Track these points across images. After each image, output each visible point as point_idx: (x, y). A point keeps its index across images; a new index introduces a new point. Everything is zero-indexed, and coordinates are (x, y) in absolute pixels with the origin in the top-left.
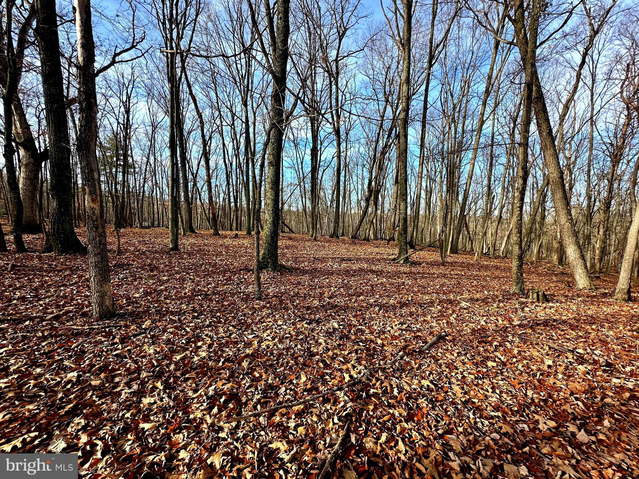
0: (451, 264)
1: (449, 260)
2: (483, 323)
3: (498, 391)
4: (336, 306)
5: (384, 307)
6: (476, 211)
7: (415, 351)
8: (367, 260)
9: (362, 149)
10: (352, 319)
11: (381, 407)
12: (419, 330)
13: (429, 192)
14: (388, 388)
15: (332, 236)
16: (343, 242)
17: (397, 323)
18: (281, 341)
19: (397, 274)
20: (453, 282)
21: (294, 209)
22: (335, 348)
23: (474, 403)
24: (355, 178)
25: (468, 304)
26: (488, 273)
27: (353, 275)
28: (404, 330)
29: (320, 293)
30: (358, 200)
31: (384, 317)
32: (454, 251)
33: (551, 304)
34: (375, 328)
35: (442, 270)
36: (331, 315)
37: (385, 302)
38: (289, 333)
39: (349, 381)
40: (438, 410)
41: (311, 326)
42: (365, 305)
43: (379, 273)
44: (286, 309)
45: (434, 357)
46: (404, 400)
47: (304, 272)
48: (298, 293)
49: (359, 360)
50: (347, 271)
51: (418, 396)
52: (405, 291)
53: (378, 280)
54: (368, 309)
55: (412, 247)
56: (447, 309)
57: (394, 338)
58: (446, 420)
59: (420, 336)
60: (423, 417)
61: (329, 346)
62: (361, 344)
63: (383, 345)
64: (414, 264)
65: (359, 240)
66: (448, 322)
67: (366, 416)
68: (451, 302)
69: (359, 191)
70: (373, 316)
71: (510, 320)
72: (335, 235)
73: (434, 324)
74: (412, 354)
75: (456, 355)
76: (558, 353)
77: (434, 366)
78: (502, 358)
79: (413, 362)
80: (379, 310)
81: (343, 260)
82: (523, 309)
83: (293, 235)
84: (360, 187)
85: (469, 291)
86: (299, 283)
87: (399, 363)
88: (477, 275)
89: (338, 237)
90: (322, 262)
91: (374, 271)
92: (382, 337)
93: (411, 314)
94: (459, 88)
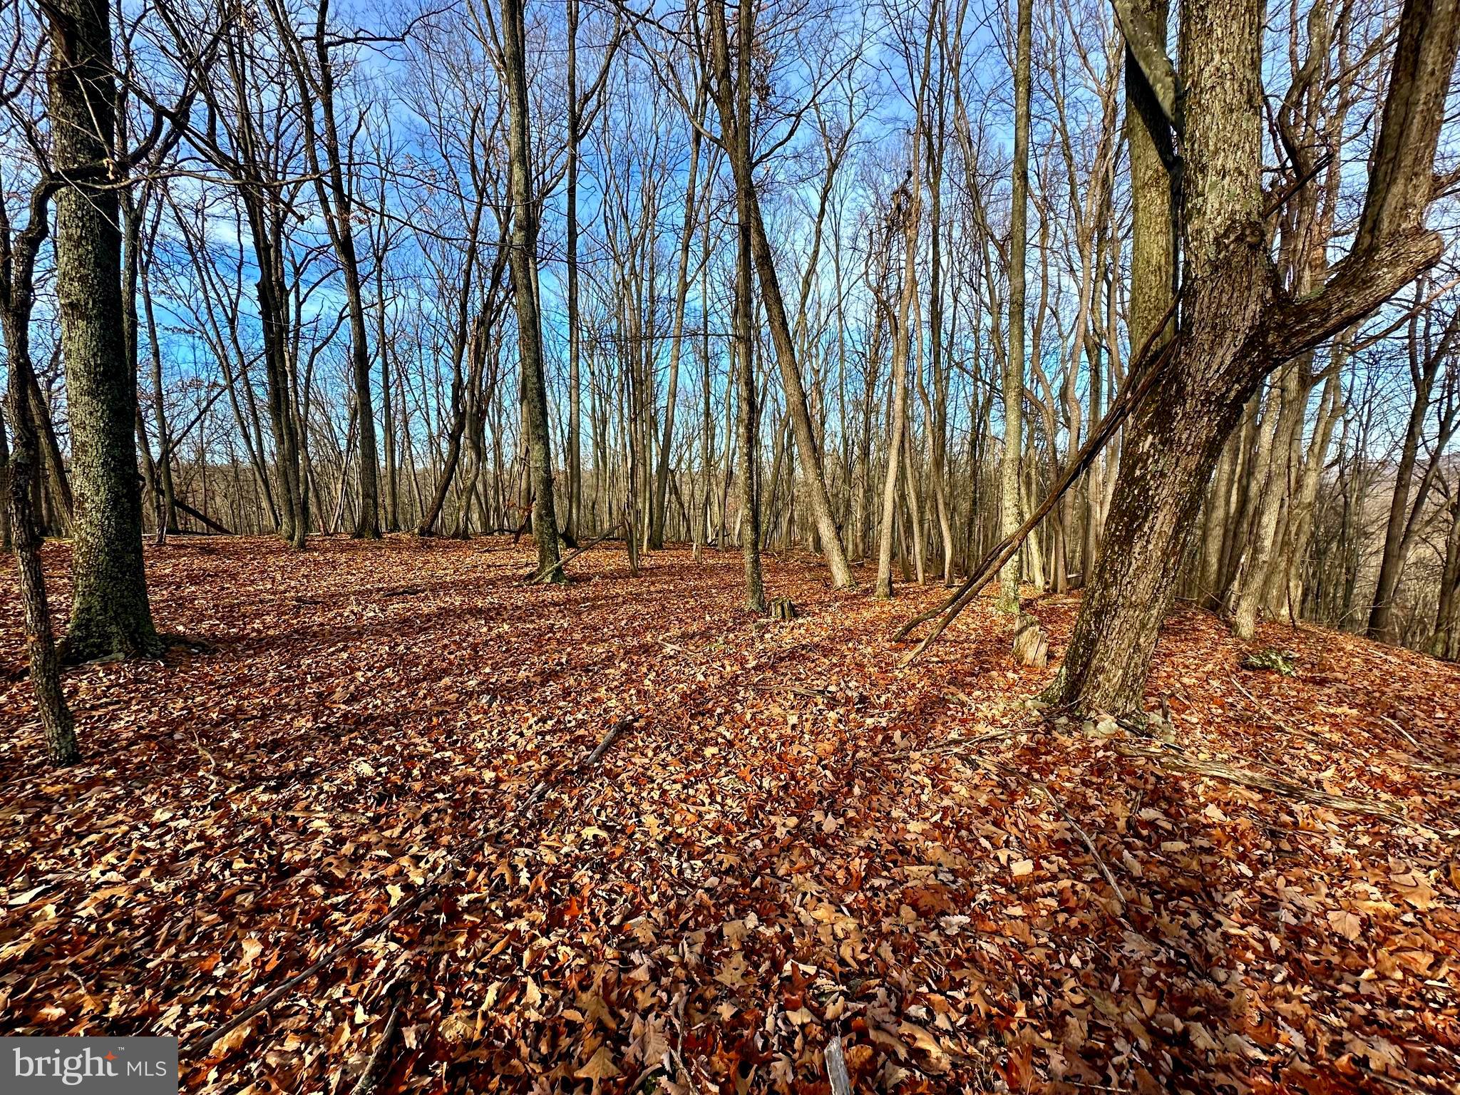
0: (651, 571)
1: (646, 563)
2: (700, 677)
3: (719, 799)
4: (371, 718)
5: (503, 692)
6: (691, 462)
7: (572, 773)
8: (462, 586)
9: (428, 306)
10: (417, 741)
11: (488, 927)
12: (582, 723)
13: (601, 422)
14: (507, 876)
15: (358, 535)
16: (396, 545)
17: (531, 721)
18: (162, 872)
19: (538, 609)
20: (654, 606)
21: (219, 459)
22: (363, 830)
23: (680, 835)
24: (415, 380)
25: (677, 647)
26: (715, 581)
27: (423, 630)
28: (549, 732)
29: (319, 695)
30: (430, 436)
31: (504, 713)
32: (656, 544)
33: (800, 621)
34: (480, 745)
35: (632, 587)
36: (352, 746)
37: (505, 679)
38: (201, 837)
39: (401, 901)
40: (615, 879)
41: (285, 794)
42: (453, 697)
43: (492, 614)
44: (190, 767)
45: (608, 773)
46: (543, 889)
47: (261, 645)
48: (239, 709)
49: (432, 841)
50: (406, 621)
51: (574, 866)
52: (554, 645)
53: (490, 629)
54: (460, 704)
55: (571, 543)
56: (639, 664)
57: (523, 756)
58: (629, 891)
59: (582, 737)
60: (581, 908)
61: (344, 832)
62: (440, 796)
63: (498, 781)
64: (576, 580)
65: (441, 536)
66: (639, 692)
67: (448, 965)
68: (646, 649)
69: (433, 414)
70: (475, 718)
71: (743, 662)
72: (367, 529)
73: (612, 703)
74: (564, 780)
75: (650, 754)
76: (805, 700)
77: (608, 791)
78: (728, 735)
79: (565, 797)
80: (490, 704)
81: (393, 593)
82: (762, 638)
83: (223, 539)
84: (433, 403)
85: (681, 621)
86: (243, 680)
87: (535, 810)
88: (696, 588)
89: (378, 534)
90: (326, 607)
91: (480, 611)
92: (497, 762)
93: (566, 693)
94: (639, 205)
